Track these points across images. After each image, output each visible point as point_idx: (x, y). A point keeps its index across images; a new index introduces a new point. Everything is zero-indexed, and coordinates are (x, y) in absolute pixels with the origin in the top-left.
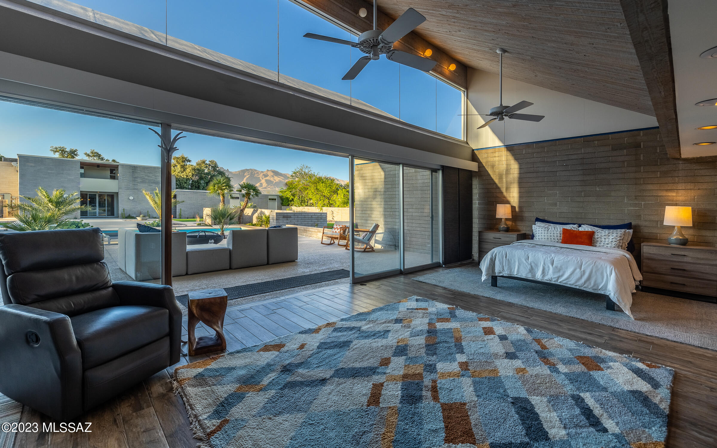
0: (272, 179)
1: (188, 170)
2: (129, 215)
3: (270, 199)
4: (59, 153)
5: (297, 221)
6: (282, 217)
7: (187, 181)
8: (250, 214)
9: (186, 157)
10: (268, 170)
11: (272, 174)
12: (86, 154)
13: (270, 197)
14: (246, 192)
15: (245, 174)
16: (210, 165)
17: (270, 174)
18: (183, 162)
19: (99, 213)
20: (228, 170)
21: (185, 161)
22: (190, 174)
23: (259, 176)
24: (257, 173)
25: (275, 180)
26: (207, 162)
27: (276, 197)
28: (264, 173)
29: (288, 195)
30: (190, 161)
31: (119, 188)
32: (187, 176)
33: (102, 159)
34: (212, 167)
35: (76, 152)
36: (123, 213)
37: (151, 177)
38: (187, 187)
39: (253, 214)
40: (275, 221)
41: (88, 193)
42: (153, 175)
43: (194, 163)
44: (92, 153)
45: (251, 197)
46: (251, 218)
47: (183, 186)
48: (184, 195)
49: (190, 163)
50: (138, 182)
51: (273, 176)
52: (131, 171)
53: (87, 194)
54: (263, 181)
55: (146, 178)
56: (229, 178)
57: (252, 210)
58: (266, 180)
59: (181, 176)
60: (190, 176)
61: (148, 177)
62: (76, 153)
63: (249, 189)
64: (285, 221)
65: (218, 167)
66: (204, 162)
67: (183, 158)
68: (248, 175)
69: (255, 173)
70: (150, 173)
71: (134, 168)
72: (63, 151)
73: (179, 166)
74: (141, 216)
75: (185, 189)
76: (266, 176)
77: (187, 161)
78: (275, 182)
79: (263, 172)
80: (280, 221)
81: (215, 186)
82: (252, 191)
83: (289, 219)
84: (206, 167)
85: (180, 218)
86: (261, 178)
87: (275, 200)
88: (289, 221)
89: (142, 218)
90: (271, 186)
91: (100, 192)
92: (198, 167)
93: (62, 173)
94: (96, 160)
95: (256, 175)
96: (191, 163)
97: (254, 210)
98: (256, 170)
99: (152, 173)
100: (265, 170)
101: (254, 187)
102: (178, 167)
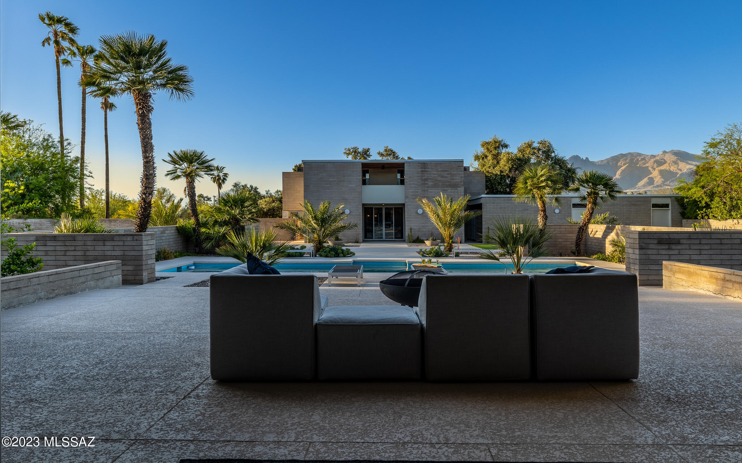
0: (673, 168)
1: (502, 162)
2: (418, 237)
3: (655, 206)
4: (352, 156)
5: (697, 252)
6: (656, 242)
7: (501, 180)
8: (599, 235)
9: (500, 139)
10: (665, 152)
11: (674, 158)
12: (379, 153)
13: (654, 201)
14: (589, 190)
15: (619, 164)
16: (540, 150)
17: (670, 158)
18: (495, 148)
19: (386, 234)
20: (587, 158)
21: (499, 147)
22: (506, 168)
23: (647, 165)
24: (642, 159)
25: (681, 170)
26: (536, 145)
27: (668, 201)
28: (657, 158)
29: (696, 193)
30: (506, 146)
31: (406, 197)
32: (501, 172)
33: (397, 158)
34: (544, 152)
35: (368, 151)
36: (410, 234)
37: (446, 177)
38: (502, 190)
39: (606, 234)
40: (637, 251)
41: (374, 207)
42: (448, 174)
43: (513, 150)
44: (386, 150)
45: (599, 200)
46: (601, 242)
47: (496, 189)
48: (494, 203)
49: (507, 150)
50: (428, 187)
51: (675, 163)
52: (420, 170)
53: (372, 208)
54: (655, 173)
55: (439, 179)
56: (575, 169)
57: (603, 227)
58: (662, 173)
59: (493, 173)
60: (507, 172)
61: (442, 177)
62: (368, 153)
63: (595, 185)
64: (664, 252)
65: (554, 152)
66: (530, 145)
67: (495, 142)
68: (624, 165)
69: (638, 160)
70: (444, 171)
71: (424, 165)
72: (355, 152)
73: (490, 157)
74: (431, 239)
75: (499, 194)
76: (660, 163)
77: (502, 146)
78: (680, 172)
79: (653, 156)
80: (649, 252)
81: (526, 183)
82: (601, 187)
83: (673, 247)
84: (534, 153)
85: (488, 243)
86: (650, 168)
87: (667, 206)
88: (676, 252)
89: (432, 243)
90: (673, 181)
91: (386, 205)
92: (520, 155)
93: (344, 181)
94: (390, 159)
95: (640, 163)
96: (509, 150)
97: (608, 228)
98: (640, 155)
99: (447, 171)
100: (658, 152)
101: (606, 180)
102: (488, 158)
